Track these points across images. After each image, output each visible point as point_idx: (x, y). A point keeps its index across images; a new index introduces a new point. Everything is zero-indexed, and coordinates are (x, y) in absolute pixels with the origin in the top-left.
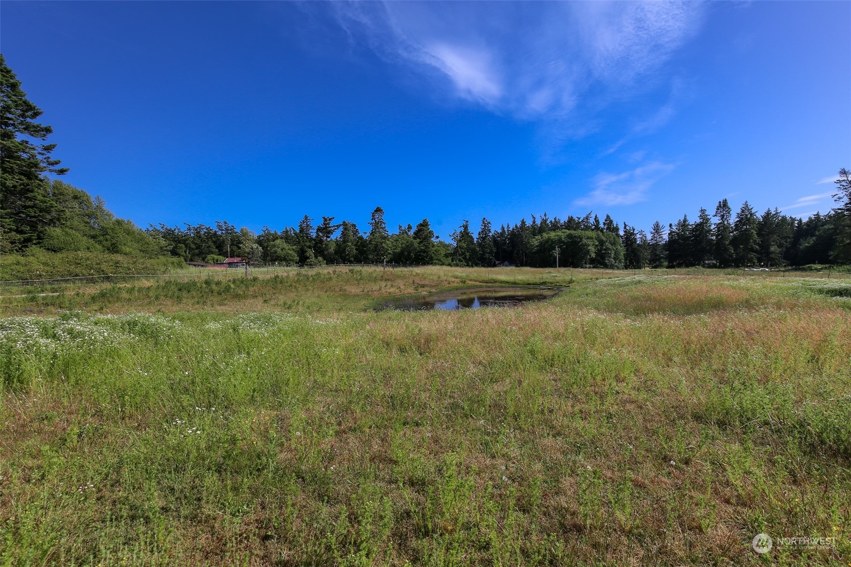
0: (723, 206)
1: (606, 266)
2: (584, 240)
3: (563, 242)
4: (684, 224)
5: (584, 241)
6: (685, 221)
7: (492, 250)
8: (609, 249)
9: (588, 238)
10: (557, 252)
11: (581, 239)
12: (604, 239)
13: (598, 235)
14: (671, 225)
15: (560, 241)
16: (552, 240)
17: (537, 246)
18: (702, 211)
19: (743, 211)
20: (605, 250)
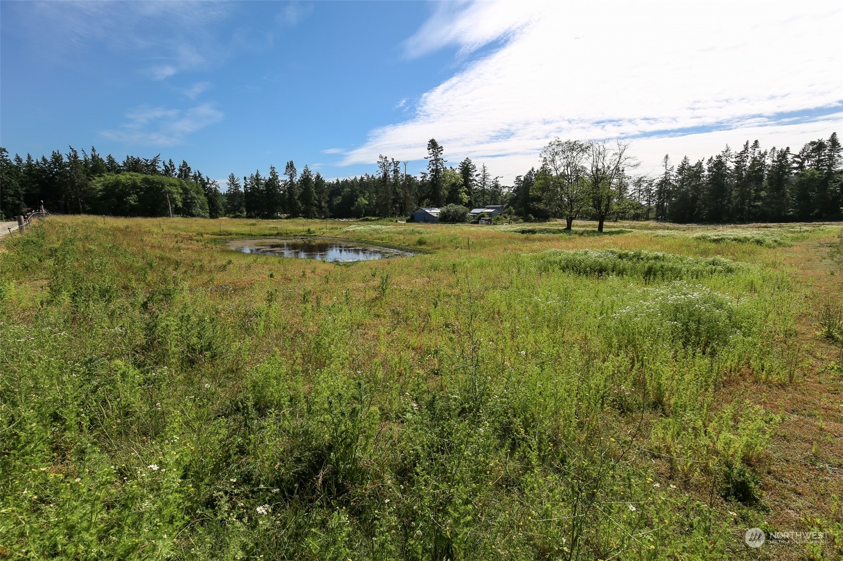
0: (290, 166)
1: (192, 215)
2: (166, 186)
3: (139, 187)
4: (257, 179)
5: (167, 188)
6: (257, 175)
7: (17, 191)
8: (195, 198)
9: (171, 185)
10: (132, 200)
11: (163, 185)
12: (188, 187)
13: (181, 183)
14: (245, 178)
15: (134, 186)
16: (123, 184)
17: (101, 191)
18: (272, 168)
19: (305, 173)
20: (190, 199)
